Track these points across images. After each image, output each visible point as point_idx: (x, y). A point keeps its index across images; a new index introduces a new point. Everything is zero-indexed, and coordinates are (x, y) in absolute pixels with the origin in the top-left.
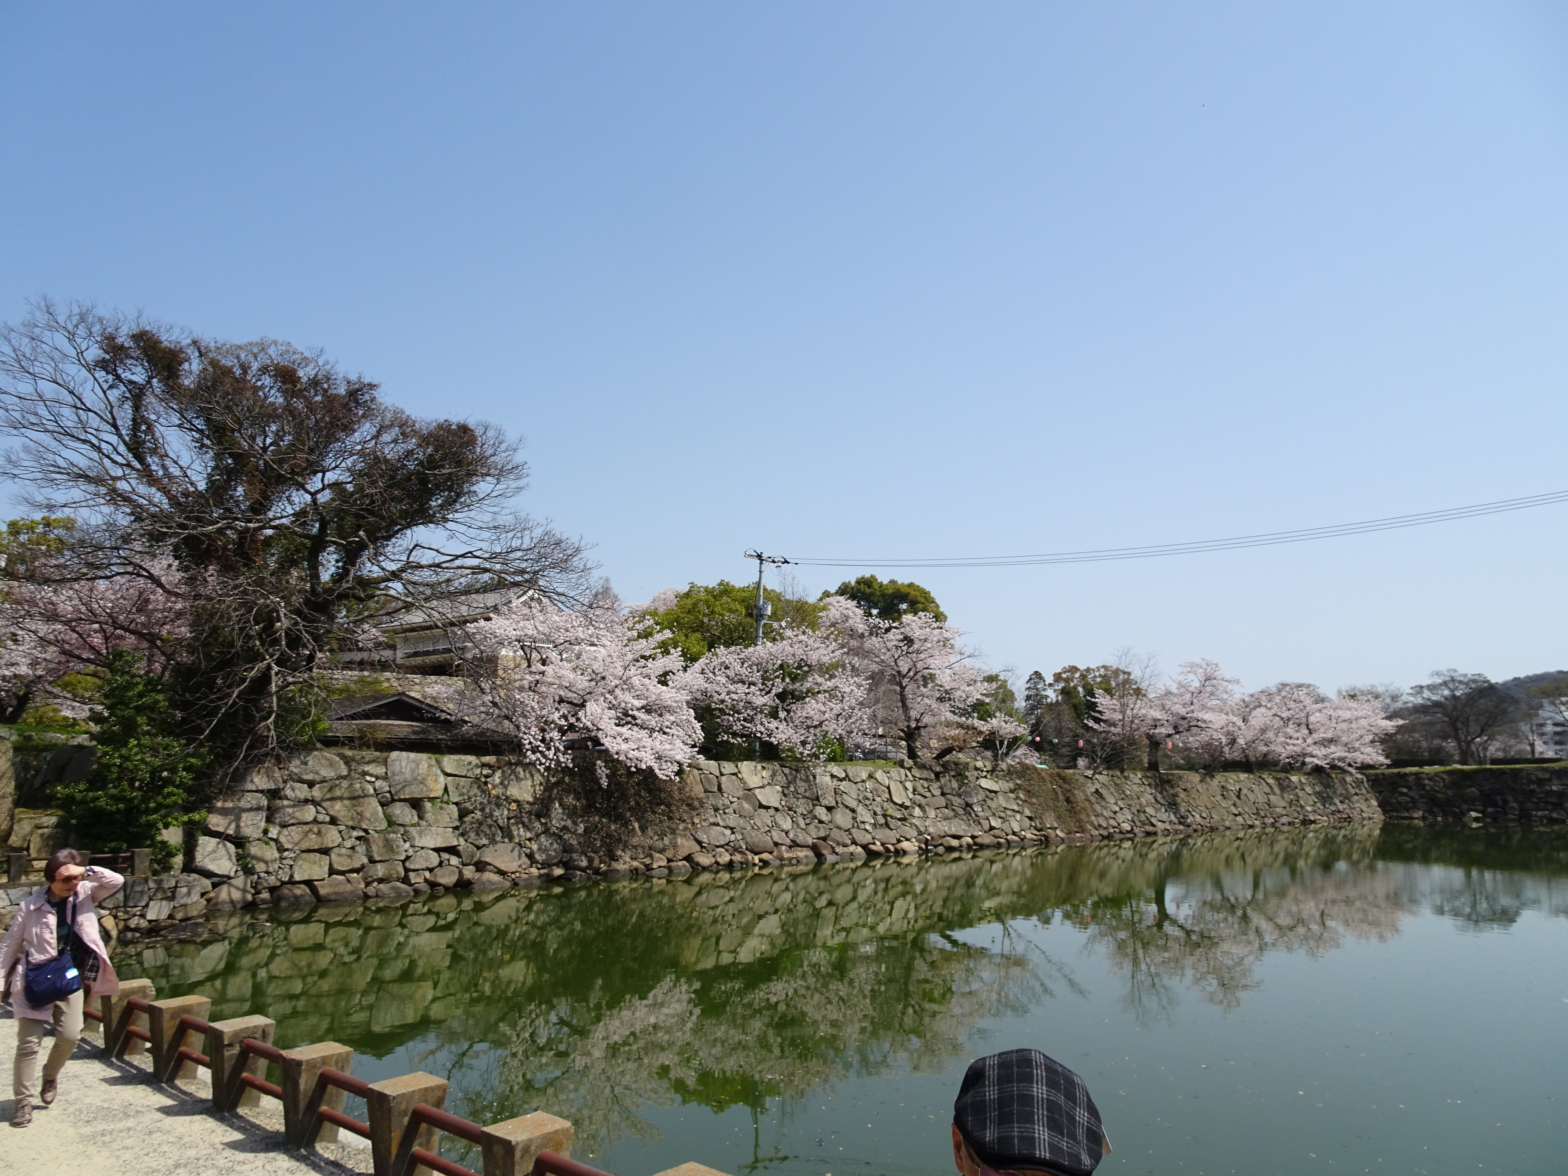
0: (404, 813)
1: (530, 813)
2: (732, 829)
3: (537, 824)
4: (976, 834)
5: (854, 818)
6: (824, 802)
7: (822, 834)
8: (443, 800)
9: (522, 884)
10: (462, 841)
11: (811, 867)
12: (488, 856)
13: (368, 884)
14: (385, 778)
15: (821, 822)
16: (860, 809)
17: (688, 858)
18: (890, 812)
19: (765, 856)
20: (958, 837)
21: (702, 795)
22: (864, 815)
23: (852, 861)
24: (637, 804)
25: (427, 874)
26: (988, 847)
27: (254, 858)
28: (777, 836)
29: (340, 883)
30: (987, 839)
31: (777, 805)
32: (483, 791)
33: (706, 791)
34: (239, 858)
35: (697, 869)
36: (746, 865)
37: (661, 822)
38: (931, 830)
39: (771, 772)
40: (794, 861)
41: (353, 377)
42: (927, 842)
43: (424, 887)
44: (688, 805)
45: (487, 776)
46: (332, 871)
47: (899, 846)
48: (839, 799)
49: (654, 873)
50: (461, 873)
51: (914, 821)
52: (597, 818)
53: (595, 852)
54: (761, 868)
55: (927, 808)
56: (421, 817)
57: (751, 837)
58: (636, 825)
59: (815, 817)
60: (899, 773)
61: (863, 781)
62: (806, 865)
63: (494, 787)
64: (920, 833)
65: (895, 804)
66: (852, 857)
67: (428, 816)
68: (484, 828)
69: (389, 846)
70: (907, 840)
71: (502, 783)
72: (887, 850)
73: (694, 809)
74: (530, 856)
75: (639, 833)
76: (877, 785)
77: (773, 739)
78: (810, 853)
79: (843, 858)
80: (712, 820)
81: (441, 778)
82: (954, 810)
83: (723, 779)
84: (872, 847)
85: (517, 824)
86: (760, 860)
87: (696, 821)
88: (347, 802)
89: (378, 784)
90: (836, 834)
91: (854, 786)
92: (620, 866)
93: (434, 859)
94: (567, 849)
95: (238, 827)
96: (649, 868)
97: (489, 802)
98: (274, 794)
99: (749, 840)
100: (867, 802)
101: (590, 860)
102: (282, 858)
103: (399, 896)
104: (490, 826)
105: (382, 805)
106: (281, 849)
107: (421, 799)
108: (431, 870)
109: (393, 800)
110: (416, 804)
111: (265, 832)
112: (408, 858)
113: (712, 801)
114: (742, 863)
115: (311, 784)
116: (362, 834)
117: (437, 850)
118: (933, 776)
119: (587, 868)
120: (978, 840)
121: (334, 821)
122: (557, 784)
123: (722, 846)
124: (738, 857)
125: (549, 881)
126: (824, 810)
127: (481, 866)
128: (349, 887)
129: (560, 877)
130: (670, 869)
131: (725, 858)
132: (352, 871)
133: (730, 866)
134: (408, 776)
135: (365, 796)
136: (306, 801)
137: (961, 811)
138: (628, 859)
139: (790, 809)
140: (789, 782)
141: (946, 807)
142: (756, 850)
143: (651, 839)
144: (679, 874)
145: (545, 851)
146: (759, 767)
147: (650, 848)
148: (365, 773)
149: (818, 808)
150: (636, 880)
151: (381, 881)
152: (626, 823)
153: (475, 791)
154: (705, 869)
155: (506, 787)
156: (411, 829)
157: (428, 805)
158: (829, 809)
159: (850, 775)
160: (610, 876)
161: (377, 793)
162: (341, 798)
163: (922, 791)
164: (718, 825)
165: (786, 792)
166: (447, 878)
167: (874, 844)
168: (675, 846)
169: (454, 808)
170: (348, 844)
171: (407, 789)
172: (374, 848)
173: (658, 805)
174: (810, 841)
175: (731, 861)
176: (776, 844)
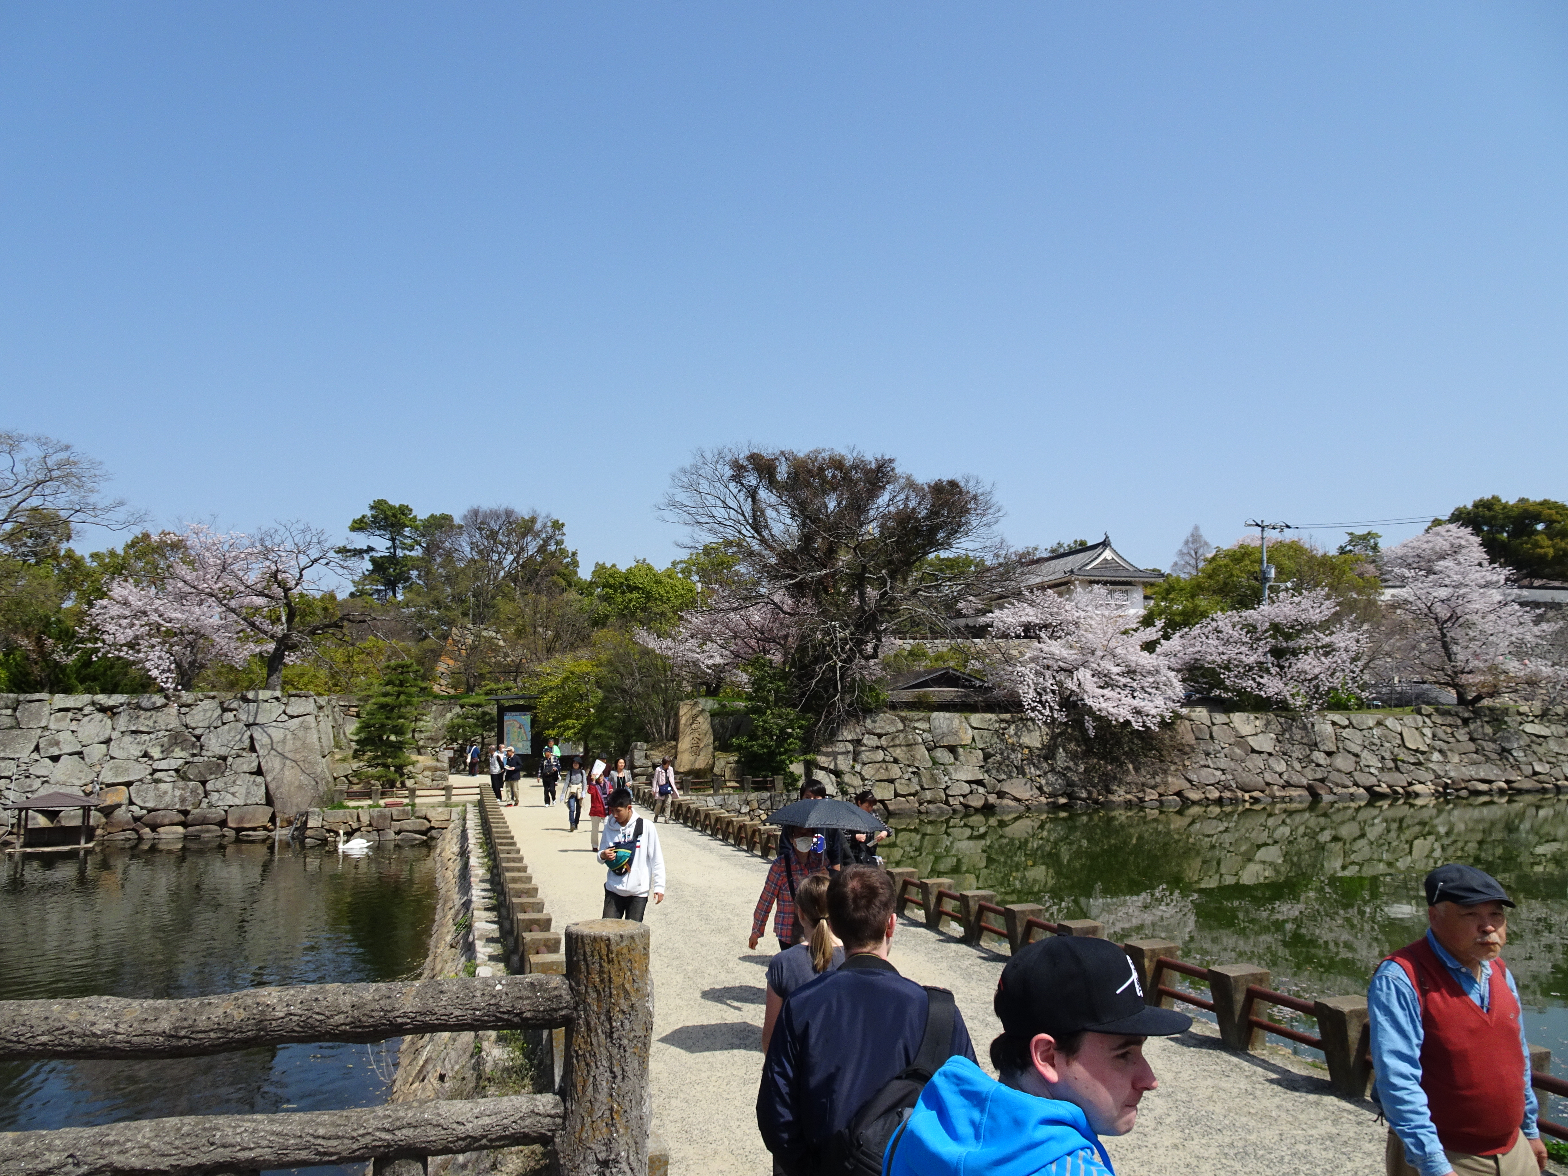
0: (943, 756)
1: (1039, 756)
2: (1223, 770)
3: (1045, 765)
4: (1512, 778)
5: (1357, 763)
6: (1322, 748)
7: (1319, 776)
8: (971, 747)
9: (1033, 808)
10: (986, 776)
11: (1305, 805)
12: (1006, 787)
13: (921, 804)
14: (930, 731)
15: (1318, 765)
16: (1365, 754)
17: (1179, 794)
18: (1401, 756)
19: (1256, 794)
20: (1490, 782)
21: (1193, 742)
22: (1370, 759)
23: (1352, 800)
24: (1131, 749)
25: (961, 799)
26: (1528, 791)
27: (847, 784)
28: (1268, 777)
29: (902, 802)
30: (1527, 784)
31: (1270, 750)
32: (1002, 740)
33: (1197, 739)
34: (838, 784)
35: (1187, 803)
36: (1234, 801)
37: (1153, 764)
38: (1452, 774)
39: (1264, 722)
40: (1287, 799)
41: (879, 457)
42: (1446, 786)
43: (960, 808)
44: (1179, 750)
45: (1005, 729)
46: (896, 795)
47: (1410, 789)
48: (1341, 746)
49: (1146, 804)
50: (986, 799)
51: (1431, 765)
52: (1095, 761)
53: (1094, 787)
54: (1251, 804)
55: (1449, 754)
56: (956, 759)
57: (1242, 777)
58: (1131, 766)
59: (1313, 761)
60: (1415, 720)
61: (1370, 728)
62: (1300, 802)
63: (1010, 737)
64: (1438, 777)
65: (1409, 749)
66: (1352, 797)
67: (961, 758)
68: (1003, 767)
69: (934, 779)
70: (1420, 783)
71: (1016, 734)
72: (1396, 792)
73: (1186, 753)
74: (1040, 788)
75: (1133, 772)
76: (1387, 732)
77: (1262, 693)
78: (1305, 793)
79: (1341, 798)
80: (1202, 763)
81: (970, 730)
82: (1485, 755)
83: (1215, 728)
84: (1377, 789)
85: (1028, 764)
86: (1251, 797)
87: (1187, 763)
88: (904, 748)
89: (924, 735)
90: (1335, 776)
91: (1359, 733)
92: (1115, 798)
93: (966, 789)
94: (1070, 784)
95: (836, 764)
96: (1141, 800)
97: (1007, 748)
98: (858, 742)
99: (1239, 780)
100: (1374, 748)
101: (1090, 793)
102: (864, 785)
103: (942, 813)
104: (1007, 766)
105: (928, 750)
106: (863, 779)
107: (955, 746)
108: (964, 796)
109: (936, 747)
110: (952, 749)
111: (853, 767)
112: (947, 787)
113: (1203, 746)
114: (1231, 799)
115: (880, 736)
116: (915, 770)
117: (969, 782)
118: (1459, 722)
119: (1088, 798)
120: (1515, 785)
121: (896, 761)
122: (1060, 734)
123: (1212, 785)
124: (1227, 794)
125: (1055, 807)
126: (1323, 755)
127: (1001, 795)
128: (908, 806)
129: (1064, 805)
130: (1161, 803)
131: (1215, 794)
132: (910, 795)
133: (1219, 801)
134: (945, 729)
135: (917, 744)
136: (877, 747)
137: (1495, 756)
138: (1122, 793)
139: (1285, 754)
140: (1284, 731)
141: (1476, 753)
142: (1247, 788)
143: (1144, 777)
144: (1170, 806)
145: (1052, 785)
146: (1252, 717)
147: (1143, 785)
148: (915, 728)
149: (1316, 753)
150: (1130, 809)
151: (929, 802)
152: (1121, 765)
153: (995, 740)
154: (1194, 803)
155: (1019, 737)
156: (949, 767)
157: (961, 750)
158: (1329, 754)
159: (1354, 722)
160: (1108, 806)
161: (924, 742)
162: (900, 745)
163: (1444, 737)
164: (1208, 767)
165: (1280, 738)
166: (976, 802)
167: (1380, 786)
168: (1166, 783)
169: (980, 752)
170: (906, 776)
171: (945, 739)
172: (924, 780)
173: (1150, 750)
174: (1305, 782)
175: (1221, 798)
176: (1268, 784)
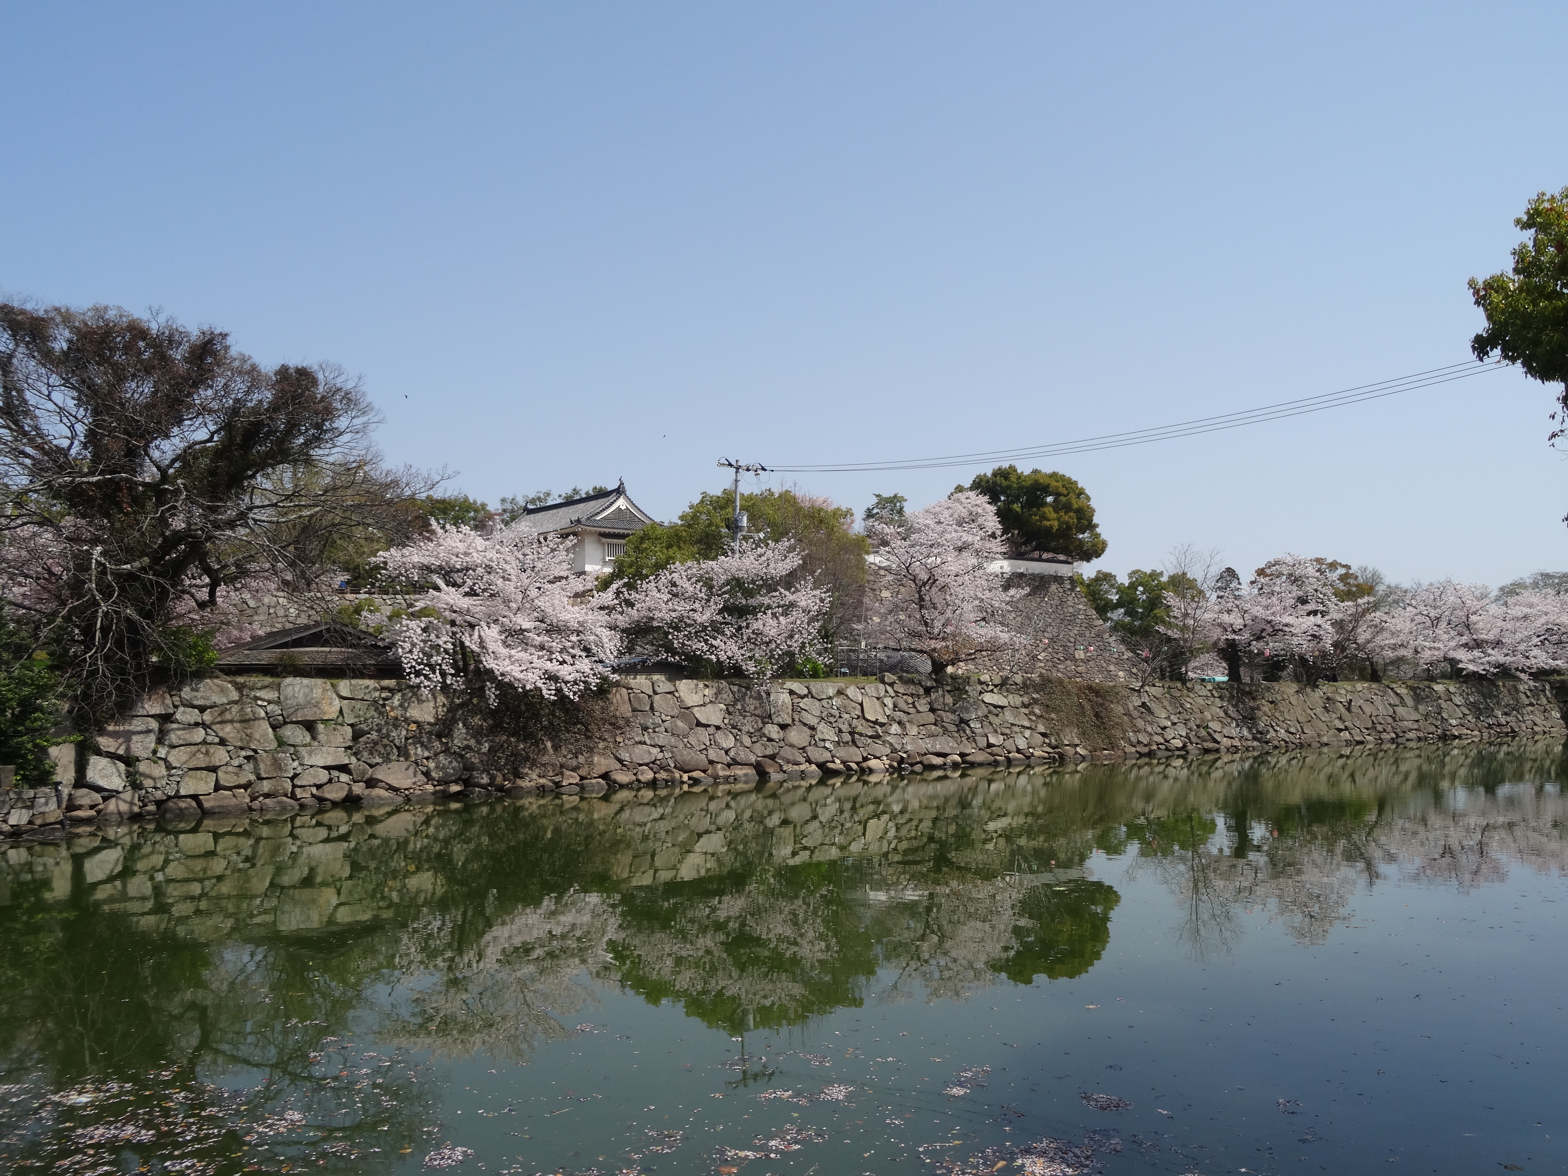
0: (295, 734)
1: (430, 733)
2: (661, 747)
3: (437, 744)
4: (967, 751)
5: (812, 736)
6: (776, 720)
7: (769, 752)
8: (337, 722)
9: (414, 799)
10: (354, 760)
11: (752, 785)
12: (380, 774)
13: (253, 799)
14: (278, 702)
15: (770, 740)
16: (822, 727)
17: (605, 776)
18: (860, 729)
19: (695, 774)
20: (944, 755)
21: (629, 714)
22: (826, 732)
23: (803, 779)
24: (551, 723)
25: (314, 790)
26: (981, 765)
27: (142, 775)
28: (713, 754)
29: (225, 798)
30: (980, 757)
31: (718, 722)
32: (381, 713)
33: (634, 710)
34: (129, 774)
35: (612, 786)
36: (670, 783)
37: (577, 741)
38: (909, 747)
39: (715, 690)
40: (731, 779)
42: (902, 760)
43: (313, 802)
44: (611, 724)
45: (385, 699)
46: (218, 787)
47: (864, 765)
48: (796, 717)
49: (563, 790)
50: (350, 790)
51: (888, 738)
52: (504, 738)
53: (499, 770)
54: (690, 786)
55: (908, 725)
56: (314, 738)
57: (682, 755)
58: (549, 744)
59: (764, 735)
60: (877, 690)
61: (830, 698)
62: (746, 782)
63: (392, 709)
64: (894, 751)
65: (868, 721)
66: (803, 775)
67: (321, 737)
68: (380, 748)
69: (277, 765)
70: (876, 757)
71: (401, 705)
72: (849, 768)
73: (620, 728)
74: (427, 774)
75: (551, 751)
76: (847, 702)
77: (713, 657)
78: (751, 771)
79: (791, 776)
80: (637, 739)
81: (337, 702)
82: (943, 726)
83: (657, 698)
84: (830, 765)
85: (414, 744)
86: (690, 778)
87: (619, 739)
88: (237, 725)
89: (270, 708)
90: (787, 752)
91: (817, 703)
92: (525, 783)
93: (324, 776)
94: (468, 767)
95: (128, 749)
96: (558, 785)
97: (387, 723)
98: (165, 718)
99: (679, 758)
100: (832, 719)
101: (492, 778)
102: (169, 775)
103: (284, 809)
104: (385, 746)
105: (274, 727)
106: (169, 767)
107: (315, 722)
108: (319, 787)
109: (285, 723)
110: (310, 726)
111: (155, 752)
112: (296, 776)
113: (641, 719)
114: (666, 781)
115: (202, 709)
116: (251, 753)
117: (327, 768)
118: (921, 691)
119: (489, 785)
120: (968, 758)
121: (223, 742)
122: (461, 705)
123: (647, 765)
124: (663, 775)
125: (445, 797)
126: (776, 728)
127: (371, 783)
128: (234, 801)
129: (458, 793)
130: (582, 788)
131: (648, 775)
132: (239, 787)
133: (653, 784)
134: (301, 700)
135: (258, 719)
136: (197, 724)
137: (952, 728)
138: (535, 777)
139: (734, 727)
140: (737, 700)
141: (935, 724)
142: (686, 768)
143: (565, 756)
144: (592, 792)
145: (443, 768)
146: (701, 685)
147: (562, 766)
148: (257, 698)
149: (769, 727)
150: (543, 797)
151: (267, 796)
152: (537, 742)
153: (372, 713)
154: (622, 786)
155: (406, 709)
156: (301, 749)
157: (321, 727)
158: (783, 727)
159: (814, 691)
160: (513, 793)
161: (268, 716)
162: (231, 721)
163: (904, 707)
164: (645, 743)
165: (731, 709)
166: (335, 793)
167: (833, 762)
168: (591, 764)
169: (349, 730)
170: (236, 762)
171: (300, 713)
172: (262, 766)
173: (575, 724)
174: (753, 759)
175: (655, 780)
176: (711, 762)
